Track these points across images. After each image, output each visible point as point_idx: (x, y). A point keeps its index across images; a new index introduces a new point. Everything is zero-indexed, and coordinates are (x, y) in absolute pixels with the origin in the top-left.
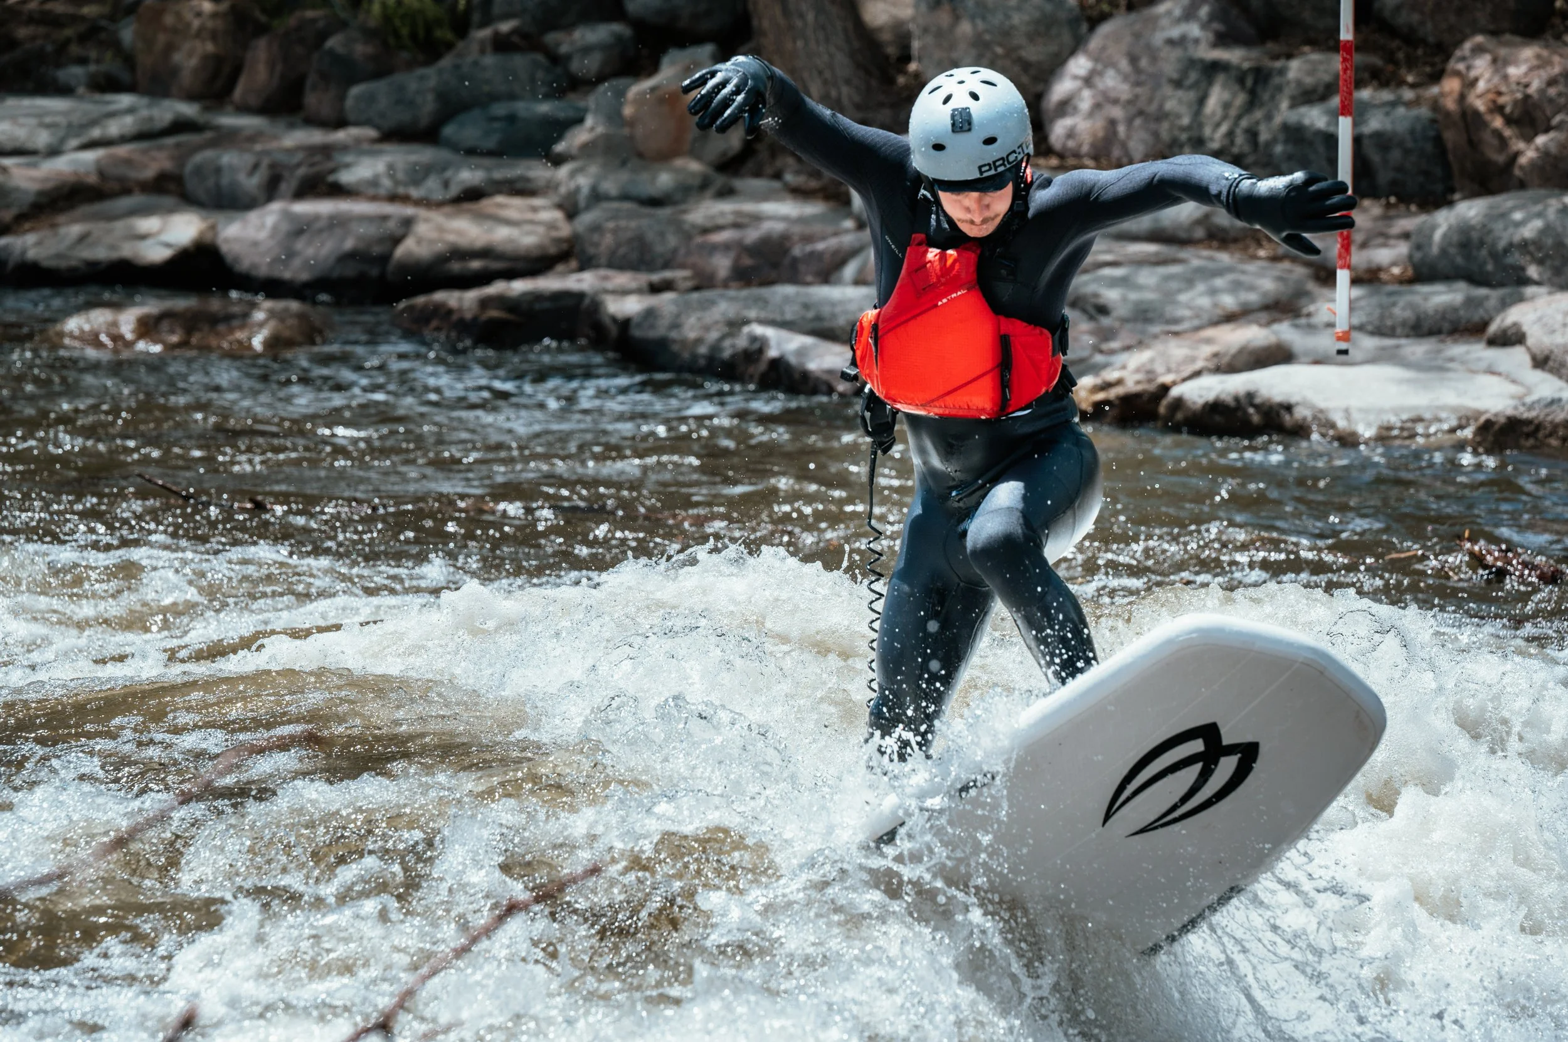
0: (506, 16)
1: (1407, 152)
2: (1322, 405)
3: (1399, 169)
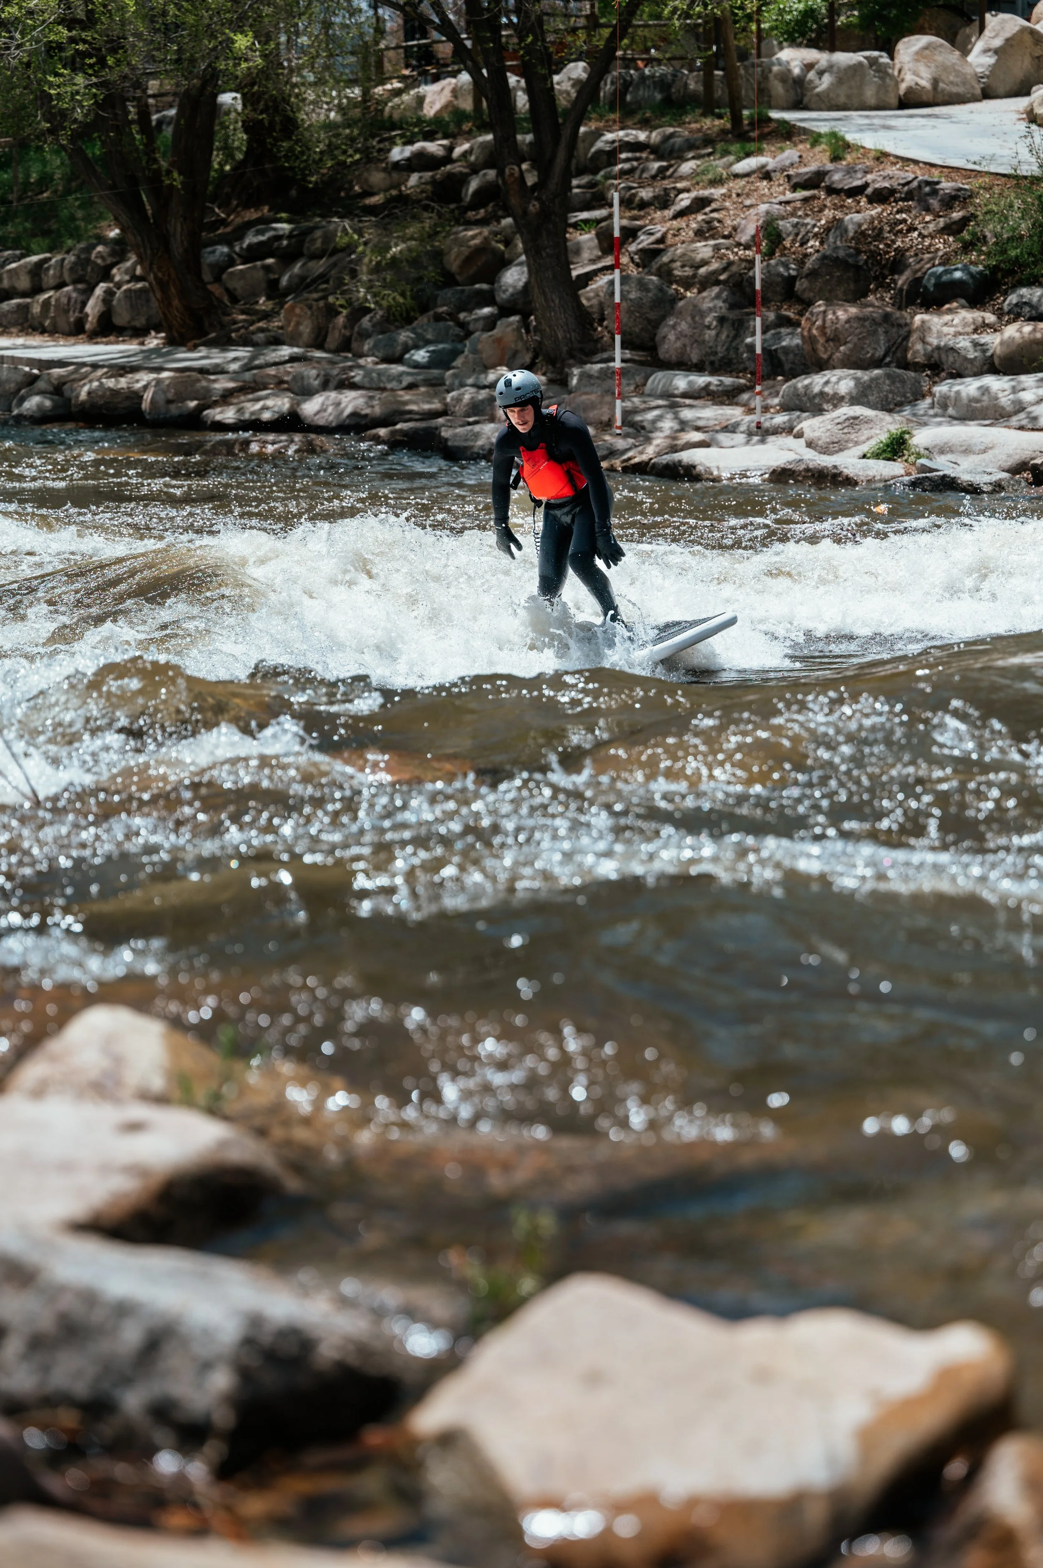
0: (443, 305)
1: (796, 355)
2: (708, 465)
3: (793, 363)
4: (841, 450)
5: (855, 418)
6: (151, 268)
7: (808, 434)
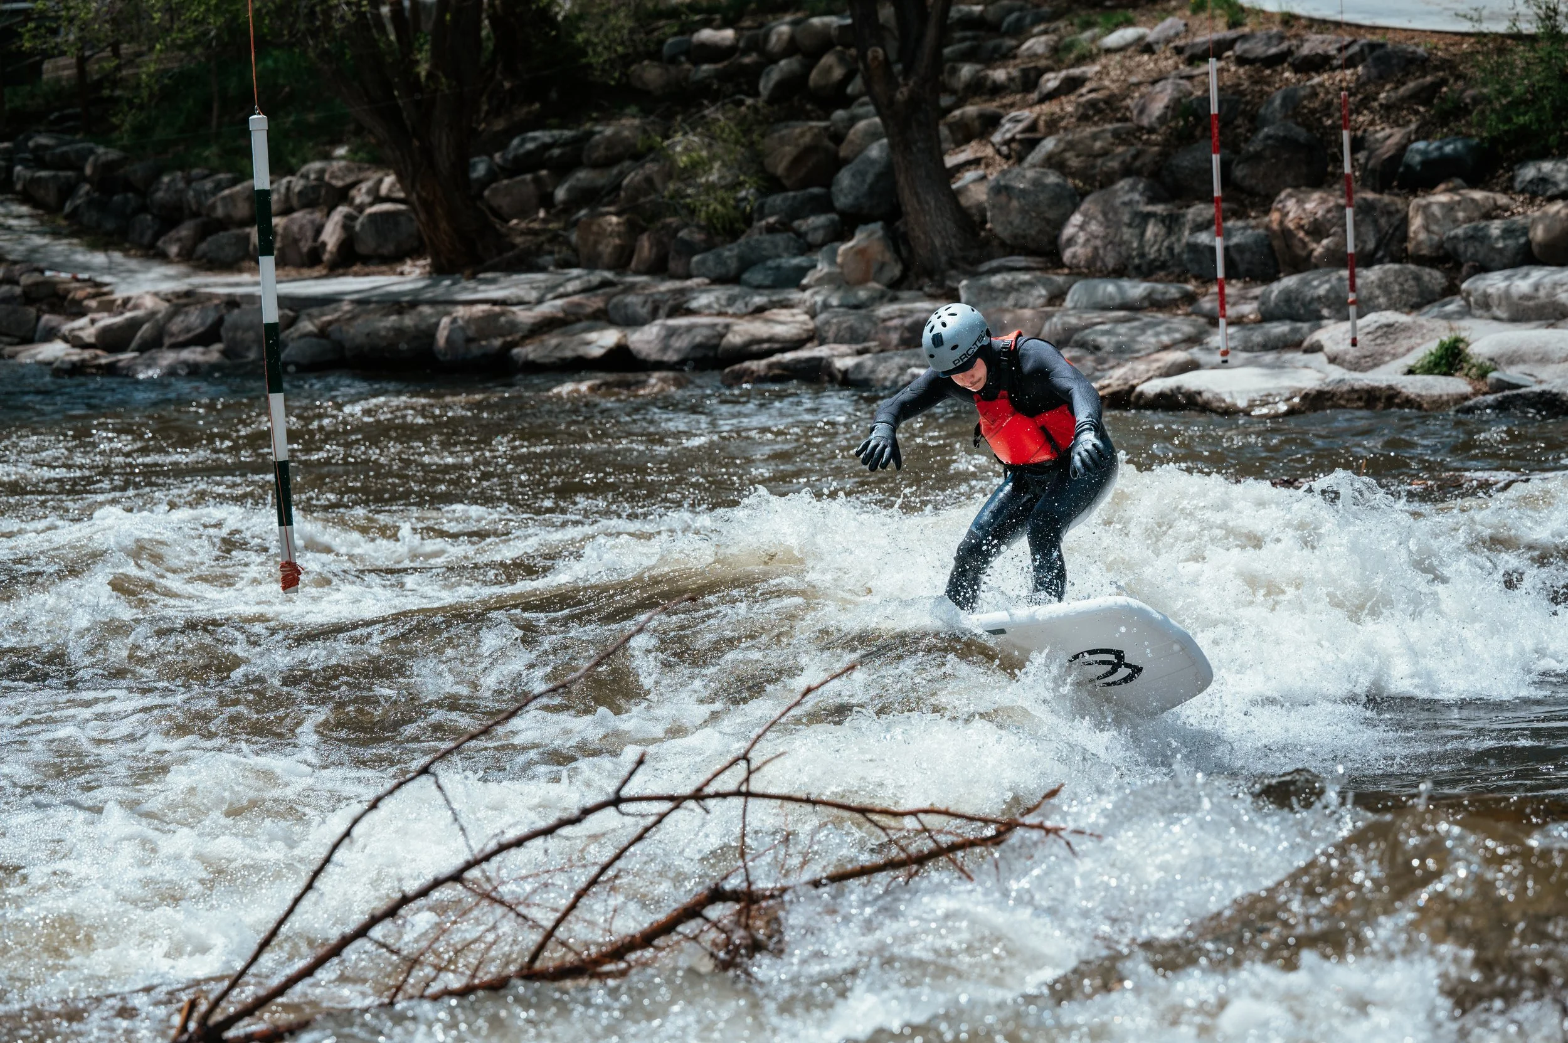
1: (1254, 253)
2: (1217, 391)
3: (1250, 263)
4: (1376, 365)
5: (1389, 326)
6: (413, 186)
7: (1330, 347)
